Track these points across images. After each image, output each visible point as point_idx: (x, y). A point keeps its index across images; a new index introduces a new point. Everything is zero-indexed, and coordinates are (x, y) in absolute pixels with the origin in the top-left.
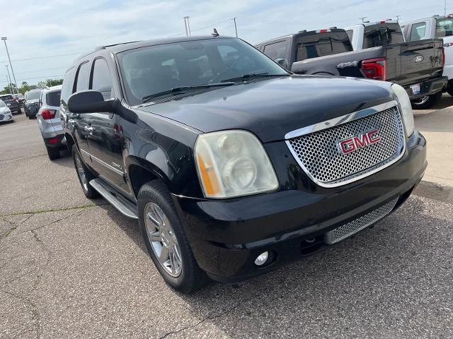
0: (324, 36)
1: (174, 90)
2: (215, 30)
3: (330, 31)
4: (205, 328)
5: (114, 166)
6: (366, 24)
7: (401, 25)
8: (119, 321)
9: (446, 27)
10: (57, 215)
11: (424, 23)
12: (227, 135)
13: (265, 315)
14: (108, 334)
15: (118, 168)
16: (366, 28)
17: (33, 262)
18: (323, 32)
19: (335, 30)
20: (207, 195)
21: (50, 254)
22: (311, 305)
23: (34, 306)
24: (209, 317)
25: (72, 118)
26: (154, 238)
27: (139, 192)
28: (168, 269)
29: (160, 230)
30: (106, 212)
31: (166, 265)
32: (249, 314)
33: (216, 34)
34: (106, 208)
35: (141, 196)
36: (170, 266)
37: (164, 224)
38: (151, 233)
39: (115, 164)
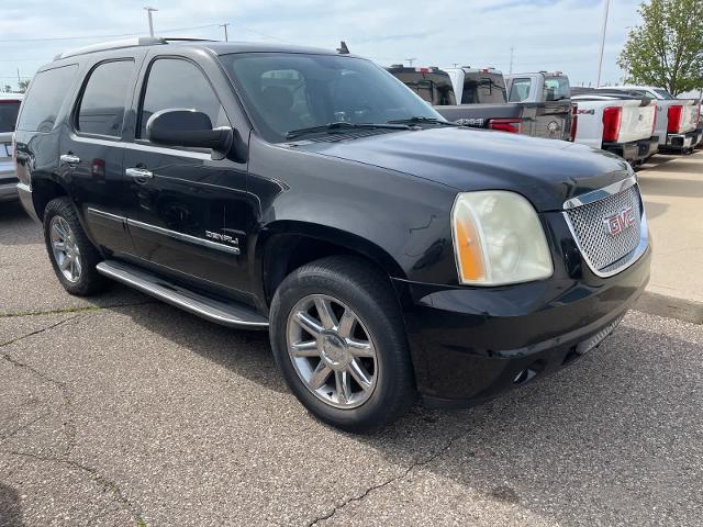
1: (332, 126)
2: (343, 44)
3: (430, 71)
4: (421, 477)
5: (210, 239)
6: (467, 70)
7: (505, 78)
8: (273, 480)
9: (550, 90)
10: (31, 324)
11: (529, 79)
13: (494, 454)
14: (268, 499)
15: (227, 243)
16: (466, 74)
17: (36, 401)
18: (424, 71)
19: (436, 71)
20: (465, 281)
21: (61, 386)
22: (548, 437)
23: (94, 471)
24: (417, 463)
25: (70, 153)
26: (303, 352)
27: (291, 278)
28: (328, 397)
29: (321, 338)
30: (130, 318)
31: (322, 393)
32: (472, 454)
33: (344, 49)
34: (125, 313)
35: (296, 284)
36: (330, 394)
37: (335, 328)
38: (294, 343)
39: (215, 235)
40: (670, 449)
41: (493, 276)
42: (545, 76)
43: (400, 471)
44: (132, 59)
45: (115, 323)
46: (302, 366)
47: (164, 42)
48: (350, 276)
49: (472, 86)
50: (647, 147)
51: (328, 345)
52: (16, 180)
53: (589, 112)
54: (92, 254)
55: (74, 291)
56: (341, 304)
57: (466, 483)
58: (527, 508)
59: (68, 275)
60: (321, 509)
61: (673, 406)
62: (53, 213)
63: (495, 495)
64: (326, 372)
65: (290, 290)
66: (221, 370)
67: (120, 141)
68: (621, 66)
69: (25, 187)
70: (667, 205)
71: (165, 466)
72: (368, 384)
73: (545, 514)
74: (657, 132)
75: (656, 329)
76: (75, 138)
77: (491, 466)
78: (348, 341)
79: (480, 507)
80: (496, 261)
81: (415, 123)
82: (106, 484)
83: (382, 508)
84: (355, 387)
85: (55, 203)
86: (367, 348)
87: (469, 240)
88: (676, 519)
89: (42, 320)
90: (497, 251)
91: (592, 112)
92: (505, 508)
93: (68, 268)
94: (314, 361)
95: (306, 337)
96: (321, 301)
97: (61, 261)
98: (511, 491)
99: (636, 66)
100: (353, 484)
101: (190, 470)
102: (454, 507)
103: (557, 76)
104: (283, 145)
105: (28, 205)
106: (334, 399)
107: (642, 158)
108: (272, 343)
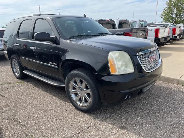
0: (108, 22)
1: (81, 36)
2: (85, 14)
3: (109, 20)
4: (102, 124)
5: (50, 64)
7: (130, 21)
9: (142, 25)
11: (136, 22)
12: (119, 52)
13: (121, 118)
15: (54, 65)
16: (119, 21)
18: (108, 20)
19: (111, 20)
20: (112, 74)
21: (14, 101)
24: (102, 120)
25: (16, 43)
26: (73, 92)
27: (70, 74)
28: (80, 104)
29: (78, 89)
30: (31, 85)
31: (78, 103)
32: (116, 118)
33: (85, 16)
34: (31, 83)
35: (71, 75)
36: (80, 103)
37: (81, 86)
38: (71, 90)
39: (52, 63)
40: (167, 116)
41: (119, 72)
42: (140, 21)
43: (97, 122)
44: (31, 19)
45: (28, 86)
46: (73, 96)
47: (39, 15)
48: (84, 73)
49: (121, 24)
50: (167, 39)
51: (79, 90)
52: (3, 50)
53: (151, 30)
54: (22, 68)
55: (18, 78)
56: (82, 80)
57: (114, 125)
58: (129, 131)
59: (16, 74)
60: (77, 132)
61: (169, 105)
62: (13, 58)
63: (121, 128)
64: (79, 97)
65: (70, 77)
66: (54, 97)
67: (29, 40)
68: (161, 18)
69: (6, 52)
70: (172, 54)
71: (38, 121)
72: (89, 100)
73: (133, 133)
74: (169, 35)
75: (166, 86)
76: (18, 39)
77: (120, 120)
78: (84, 89)
79: (117, 131)
80: (119, 69)
81: (103, 34)
82: (23, 126)
83: (92, 131)
84: (86, 101)
85: (13, 56)
86: (89, 91)
87: (112, 63)
88: (167, 134)
89: (10, 85)
90: (119, 66)
91: (152, 30)
92: (123, 131)
93: (16, 72)
94: (76, 95)
95: (74, 88)
96: (77, 79)
97: (15, 70)
98: (125, 127)
99: (165, 18)
100: (85, 125)
101: (45, 122)
102: (110, 131)
103: (144, 21)
104: (68, 40)
105: (7, 56)
106: (81, 104)
107: (166, 42)
108: (66, 90)
